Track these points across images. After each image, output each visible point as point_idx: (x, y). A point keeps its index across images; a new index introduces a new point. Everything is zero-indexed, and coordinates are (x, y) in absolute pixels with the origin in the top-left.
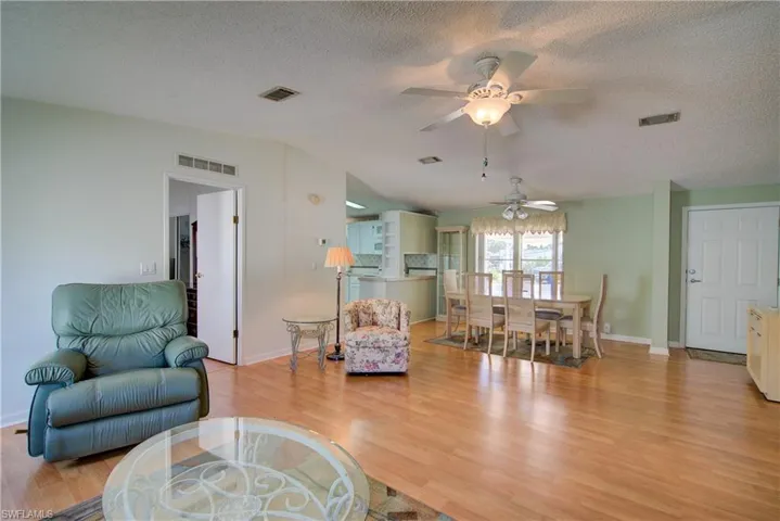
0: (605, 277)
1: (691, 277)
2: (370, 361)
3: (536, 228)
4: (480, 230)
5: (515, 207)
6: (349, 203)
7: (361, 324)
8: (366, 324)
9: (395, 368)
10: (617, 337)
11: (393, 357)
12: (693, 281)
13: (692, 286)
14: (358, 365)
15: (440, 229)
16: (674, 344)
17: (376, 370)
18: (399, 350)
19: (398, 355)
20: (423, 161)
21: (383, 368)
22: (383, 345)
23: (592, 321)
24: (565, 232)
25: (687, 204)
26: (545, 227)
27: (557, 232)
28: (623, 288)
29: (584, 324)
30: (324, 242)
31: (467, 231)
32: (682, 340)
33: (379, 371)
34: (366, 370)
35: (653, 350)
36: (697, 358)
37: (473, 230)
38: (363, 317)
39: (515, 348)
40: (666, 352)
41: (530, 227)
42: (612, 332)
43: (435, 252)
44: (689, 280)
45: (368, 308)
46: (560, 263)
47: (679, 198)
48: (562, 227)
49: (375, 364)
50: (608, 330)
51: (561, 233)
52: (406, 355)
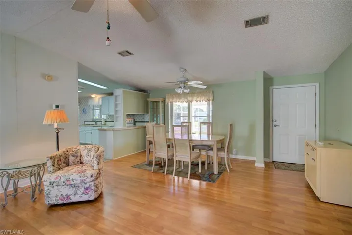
0: (231, 125)
1: (275, 124)
2: (64, 195)
3: (198, 99)
4: (171, 100)
5: (182, 85)
6: (79, 80)
7: (70, 164)
8: (74, 164)
9: (85, 198)
10: (240, 157)
11: (82, 190)
12: (275, 126)
13: (275, 129)
14: (54, 199)
15: (150, 100)
16: (267, 160)
17: (69, 201)
18: (88, 185)
19: (86, 189)
20: (120, 54)
21: (75, 199)
22: (72, 183)
23: (224, 151)
24: (213, 101)
25: (272, 85)
26: (203, 98)
27: (209, 101)
28: (241, 131)
29: (219, 153)
30: (57, 107)
31: (164, 101)
32: (270, 157)
33: (72, 201)
34: (60, 202)
35: (257, 165)
36: (279, 168)
37: (167, 100)
38: (72, 159)
39: (182, 169)
40: (263, 165)
41: (195, 98)
42: (237, 154)
43: (148, 113)
44: (273, 125)
45: (77, 152)
46: (211, 117)
47: (268, 81)
48: (211, 99)
49: (68, 197)
50: (235, 153)
51: (211, 102)
52: (93, 188)
